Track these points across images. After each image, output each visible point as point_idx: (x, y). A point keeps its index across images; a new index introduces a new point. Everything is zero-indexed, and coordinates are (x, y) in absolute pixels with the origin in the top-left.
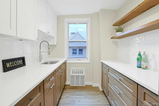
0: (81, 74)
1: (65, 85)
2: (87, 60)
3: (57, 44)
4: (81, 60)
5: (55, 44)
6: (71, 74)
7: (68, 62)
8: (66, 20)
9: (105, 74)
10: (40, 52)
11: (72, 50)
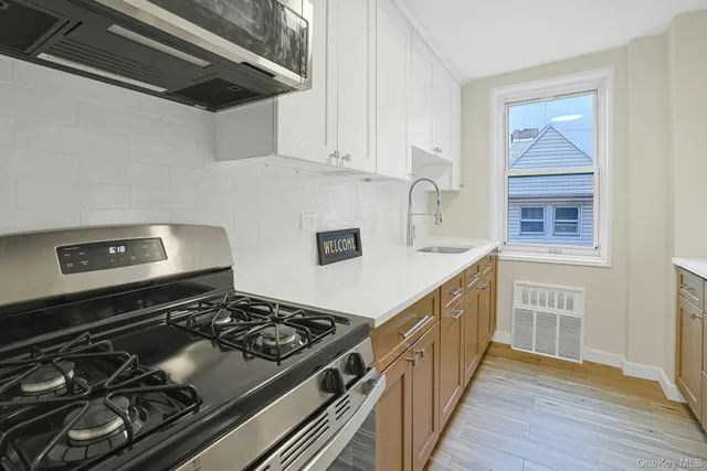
0: (564, 312)
1: (491, 344)
2: (596, 252)
3: (462, 186)
4: (563, 251)
5: (455, 187)
6: (518, 304)
7: (502, 255)
8: (497, 92)
9: (694, 316)
10: (409, 216)
11: (519, 211)
